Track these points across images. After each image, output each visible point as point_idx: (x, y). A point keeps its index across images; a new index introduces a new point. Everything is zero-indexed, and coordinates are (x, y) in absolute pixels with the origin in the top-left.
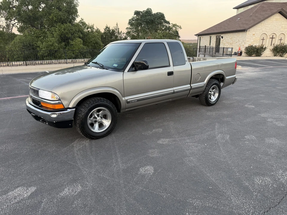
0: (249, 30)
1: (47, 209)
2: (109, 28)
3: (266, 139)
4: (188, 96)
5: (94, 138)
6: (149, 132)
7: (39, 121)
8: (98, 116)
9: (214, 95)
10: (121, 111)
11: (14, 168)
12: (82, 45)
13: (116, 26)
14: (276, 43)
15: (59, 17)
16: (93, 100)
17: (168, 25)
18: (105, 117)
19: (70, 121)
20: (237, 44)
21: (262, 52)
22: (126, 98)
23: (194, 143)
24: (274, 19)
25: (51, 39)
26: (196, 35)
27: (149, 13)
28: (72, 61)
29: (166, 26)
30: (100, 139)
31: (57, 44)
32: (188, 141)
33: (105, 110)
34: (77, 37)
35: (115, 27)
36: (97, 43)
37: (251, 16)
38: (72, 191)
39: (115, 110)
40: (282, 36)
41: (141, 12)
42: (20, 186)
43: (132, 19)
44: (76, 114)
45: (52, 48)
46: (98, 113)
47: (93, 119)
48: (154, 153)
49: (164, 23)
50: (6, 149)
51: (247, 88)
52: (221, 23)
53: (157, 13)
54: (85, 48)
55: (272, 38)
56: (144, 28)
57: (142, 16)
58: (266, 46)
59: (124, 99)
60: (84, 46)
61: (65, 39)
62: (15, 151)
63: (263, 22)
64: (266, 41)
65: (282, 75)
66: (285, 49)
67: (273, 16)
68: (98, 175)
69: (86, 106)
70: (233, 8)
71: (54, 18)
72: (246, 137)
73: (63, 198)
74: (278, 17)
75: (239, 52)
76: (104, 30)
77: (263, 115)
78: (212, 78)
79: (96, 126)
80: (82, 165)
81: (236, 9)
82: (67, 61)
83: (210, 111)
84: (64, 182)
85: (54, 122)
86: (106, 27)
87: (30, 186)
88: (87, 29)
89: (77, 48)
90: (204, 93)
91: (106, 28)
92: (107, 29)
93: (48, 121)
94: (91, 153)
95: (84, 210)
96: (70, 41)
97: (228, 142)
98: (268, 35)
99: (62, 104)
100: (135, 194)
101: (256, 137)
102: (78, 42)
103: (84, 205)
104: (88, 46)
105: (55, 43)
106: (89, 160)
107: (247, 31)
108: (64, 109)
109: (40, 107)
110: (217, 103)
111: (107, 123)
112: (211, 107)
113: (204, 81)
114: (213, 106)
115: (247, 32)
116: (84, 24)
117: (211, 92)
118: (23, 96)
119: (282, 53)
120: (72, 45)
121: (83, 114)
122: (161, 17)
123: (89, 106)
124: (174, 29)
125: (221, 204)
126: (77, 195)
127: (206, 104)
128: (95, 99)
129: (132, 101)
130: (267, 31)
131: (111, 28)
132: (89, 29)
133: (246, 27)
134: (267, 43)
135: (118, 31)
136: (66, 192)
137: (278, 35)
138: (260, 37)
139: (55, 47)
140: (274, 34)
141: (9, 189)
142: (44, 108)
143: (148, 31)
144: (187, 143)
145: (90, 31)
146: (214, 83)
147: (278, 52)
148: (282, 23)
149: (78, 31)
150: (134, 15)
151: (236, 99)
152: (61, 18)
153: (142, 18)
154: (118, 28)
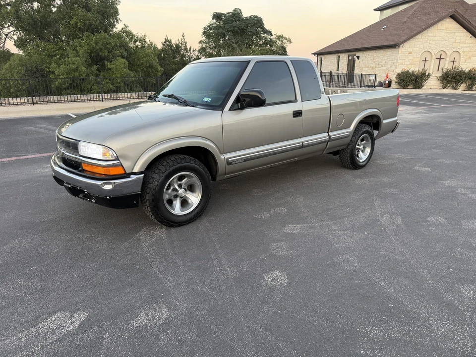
0: (402, 45)
1: (114, 351)
2: (170, 42)
3: (462, 222)
4: (324, 153)
5: (174, 225)
6: (265, 213)
7: (78, 197)
8: (180, 186)
9: (363, 151)
10: (218, 178)
11: (41, 279)
12: (126, 70)
13: (182, 38)
14: (446, 67)
15: (87, 22)
16: (173, 159)
17: (268, 37)
18: (191, 188)
19: (136, 197)
20: (382, 68)
21: (424, 82)
22: (227, 156)
23: (346, 230)
24: (443, 28)
25: (74, 59)
26: (314, 54)
27: (237, 17)
28: (111, 97)
29: (266, 39)
30: (184, 227)
31: (84, 68)
32: (334, 227)
33: (192, 177)
34: (118, 56)
35: (180, 40)
36: (151, 66)
37: (405, 22)
38: (154, 317)
39: (208, 177)
40: (456, 56)
41: (224, 14)
42: (58, 311)
43: (209, 26)
44: (145, 183)
45: (77, 74)
46: (179, 183)
47: (171, 191)
48: (282, 249)
49: (263, 34)
50: (20, 246)
51: (411, 140)
52: (356, 33)
53: (251, 17)
54: (133, 75)
55: (440, 59)
56: (228, 42)
57: (225, 22)
58: (431, 72)
59: (222, 157)
60: (129, 72)
61: (97, 60)
62: (37, 250)
63: (425, 32)
64: (431, 63)
65: (462, 118)
66: (460, 77)
67: (442, 22)
68: (193, 289)
69: (161, 169)
70: (374, 10)
71: (79, 25)
72: (428, 219)
73: (139, 331)
74: (449, 23)
75: (387, 82)
76: (162, 45)
77: (447, 183)
78: (362, 122)
79: (177, 203)
80: (161, 272)
81: (379, 12)
82: (103, 97)
83: (360, 177)
84: (136, 302)
85: (108, 198)
86: (166, 40)
87: (76, 311)
88: (135, 42)
89: (119, 75)
90: (349, 148)
91: (165, 42)
92: (167, 43)
93: (96, 197)
94: (173, 251)
95: (182, 351)
96: (106, 62)
97: (402, 229)
98: (433, 54)
99: (122, 166)
100: (264, 320)
101: (446, 219)
102: (119, 65)
103: (179, 341)
104: (137, 72)
105: (82, 66)
106: (171, 263)
107: (399, 47)
108: (126, 175)
109: (80, 171)
110: (368, 163)
111: (195, 199)
112: (359, 171)
113: (349, 127)
114: (362, 170)
115: (400, 49)
116: (129, 34)
117: (360, 146)
118: (34, 156)
119: (455, 83)
120: (110, 69)
121: (156, 183)
122: (257, 22)
123: (166, 170)
124: (279, 43)
125: (416, 333)
126: (162, 325)
127: (351, 166)
128: (176, 158)
129: (235, 161)
130: (432, 46)
131: (173, 42)
132: (138, 43)
133: (397, 40)
134: (432, 67)
135: (186, 47)
136: (143, 319)
137: (449, 54)
138: (420, 56)
139: (82, 73)
140: (442, 53)
141: (38, 317)
142: (87, 174)
143: (236, 46)
144: (334, 231)
145: (139, 47)
146: (364, 130)
147: (449, 82)
148: (456, 34)
149: (120, 47)
150: (213, 19)
151: (397, 158)
152: (90, 24)
153: (226, 25)
154: (185, 42)
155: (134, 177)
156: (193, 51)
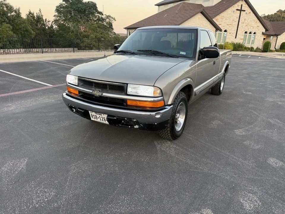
2: (33, 14)
12: (11, 33)
13: (39, 12)
17: (100, 16)
19: (167, 121)
24: (198, 18)
26: (125, 28)
27: (79, 1)
28: (4, 52)
34: (4, 22)
35: (38, 13)
36: (27, 31)
37: (177, 13)
43: (60, 6)
49: (97, 13)
53: (88, 2)
54: (15, 36)
56: (75, 17)
60: (13, 34)
63: (189, 20)
67: (197, 15)
70: (155, 5)
74: (200, 16)
76: (26, 16)
85: (156, 124)
86: (29, 12)
89: (5, 36)
91: (29, 14)
92: (31, 15)
99: (164, 100)
102: (5, 28)
113: (220, 72)
122: (93, 6)
124: (107, 20)
126: (263, 204)
131: (35, 15)
132: (13, 13)
135: (42, 19)
136: (247, 204)
143: (81, 20)
148: (203, 22)
153: (73, 6)
154: (42, 15)
155: (169, 108)
156: (48, 22)
